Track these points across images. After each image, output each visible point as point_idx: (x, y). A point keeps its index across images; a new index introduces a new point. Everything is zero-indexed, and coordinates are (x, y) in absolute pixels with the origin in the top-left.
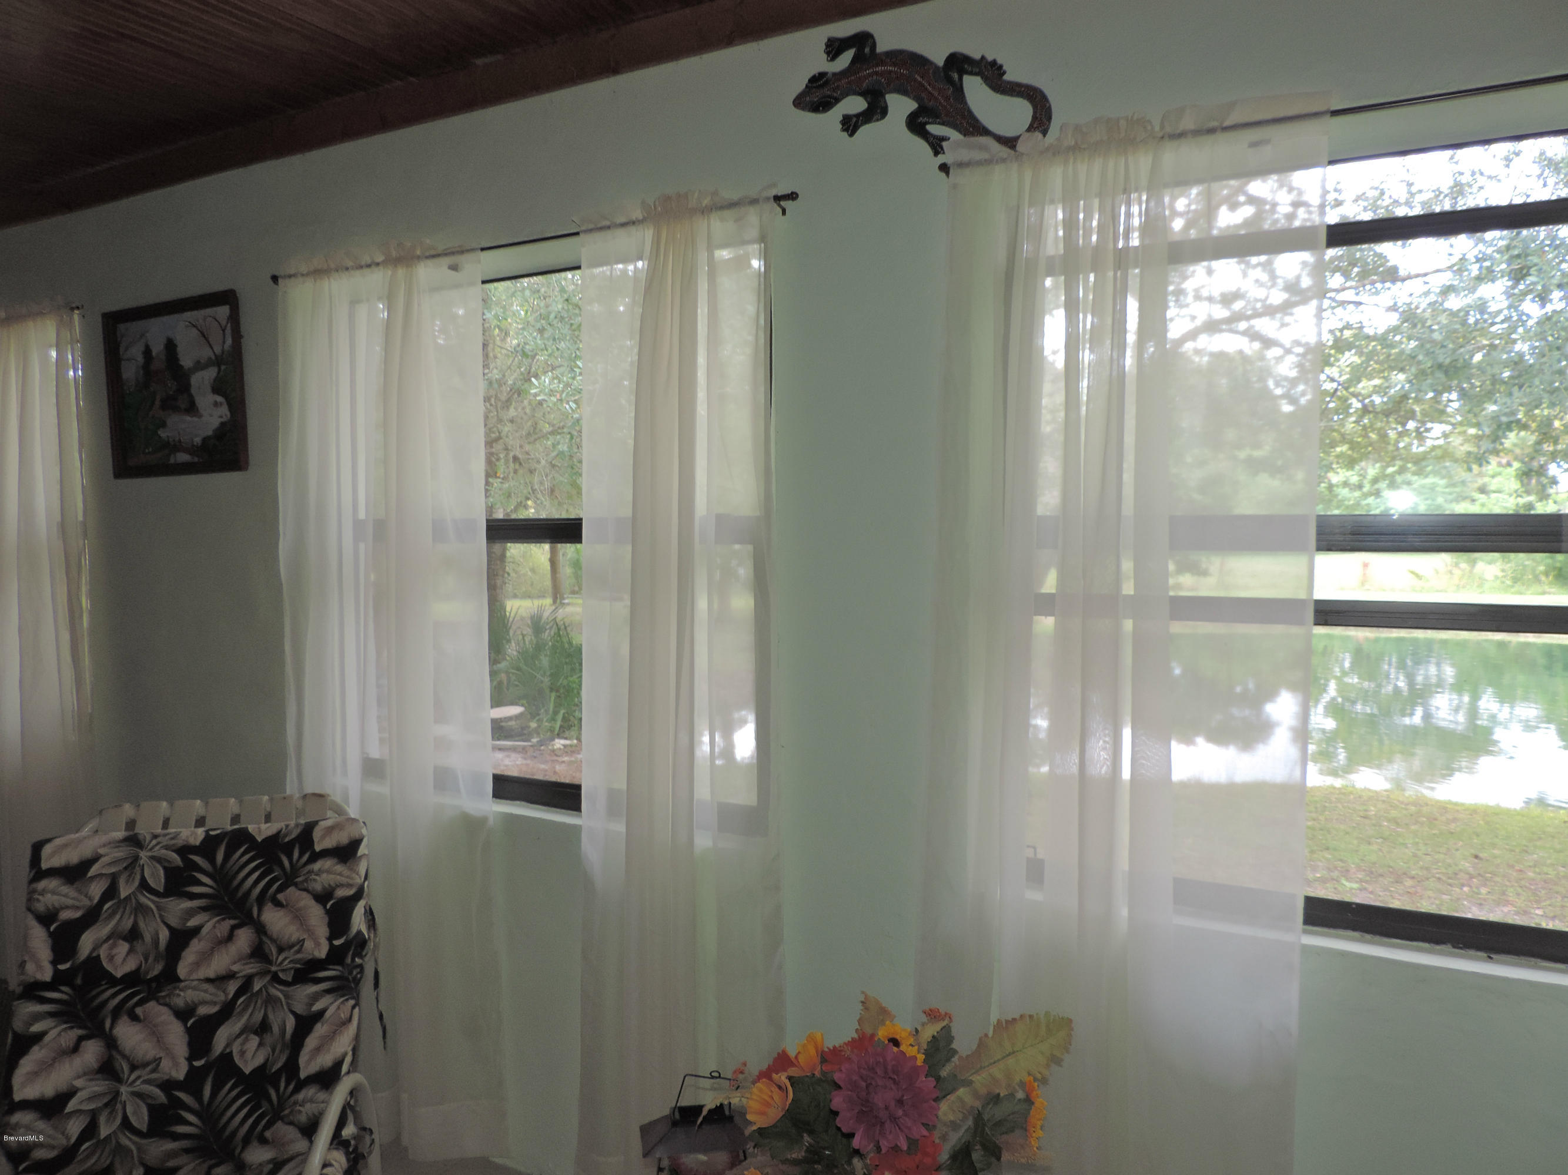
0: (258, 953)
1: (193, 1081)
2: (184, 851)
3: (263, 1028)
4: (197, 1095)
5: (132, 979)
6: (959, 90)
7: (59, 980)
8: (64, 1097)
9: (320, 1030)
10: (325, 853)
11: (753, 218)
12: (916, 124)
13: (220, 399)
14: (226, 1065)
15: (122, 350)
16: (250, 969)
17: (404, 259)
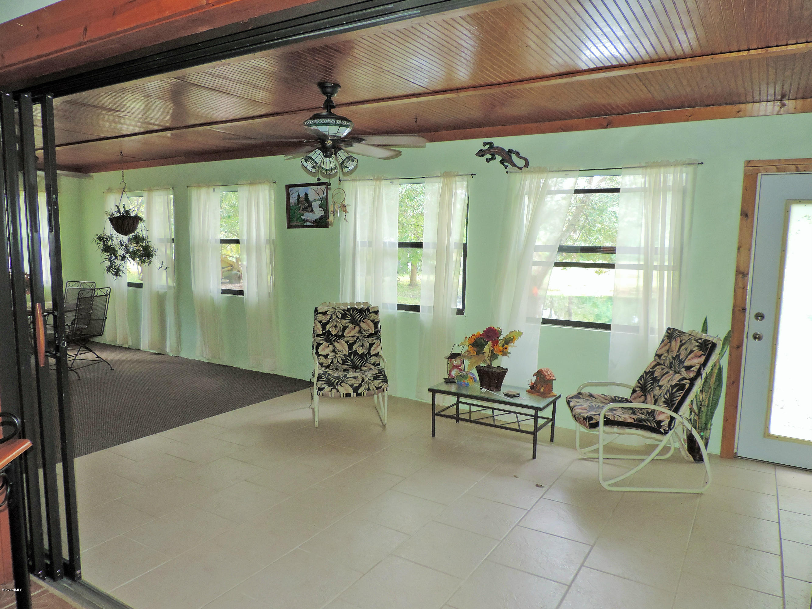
0: (360, 332)
1: (349, 355)
2: (344, 310)
3: (363, 346)
4: (350, 358)
5: (336, 335)
6: (511, 156)
7: (323, 334)
8: (327, 355)
9: (374, 346)
10: (372, 312)
11: (466, 178)
12: (502, 162)
13: (321, 209)
14: (355, 353)
15: (290, 194)
16: (359, 335)
17: (379, 179)
